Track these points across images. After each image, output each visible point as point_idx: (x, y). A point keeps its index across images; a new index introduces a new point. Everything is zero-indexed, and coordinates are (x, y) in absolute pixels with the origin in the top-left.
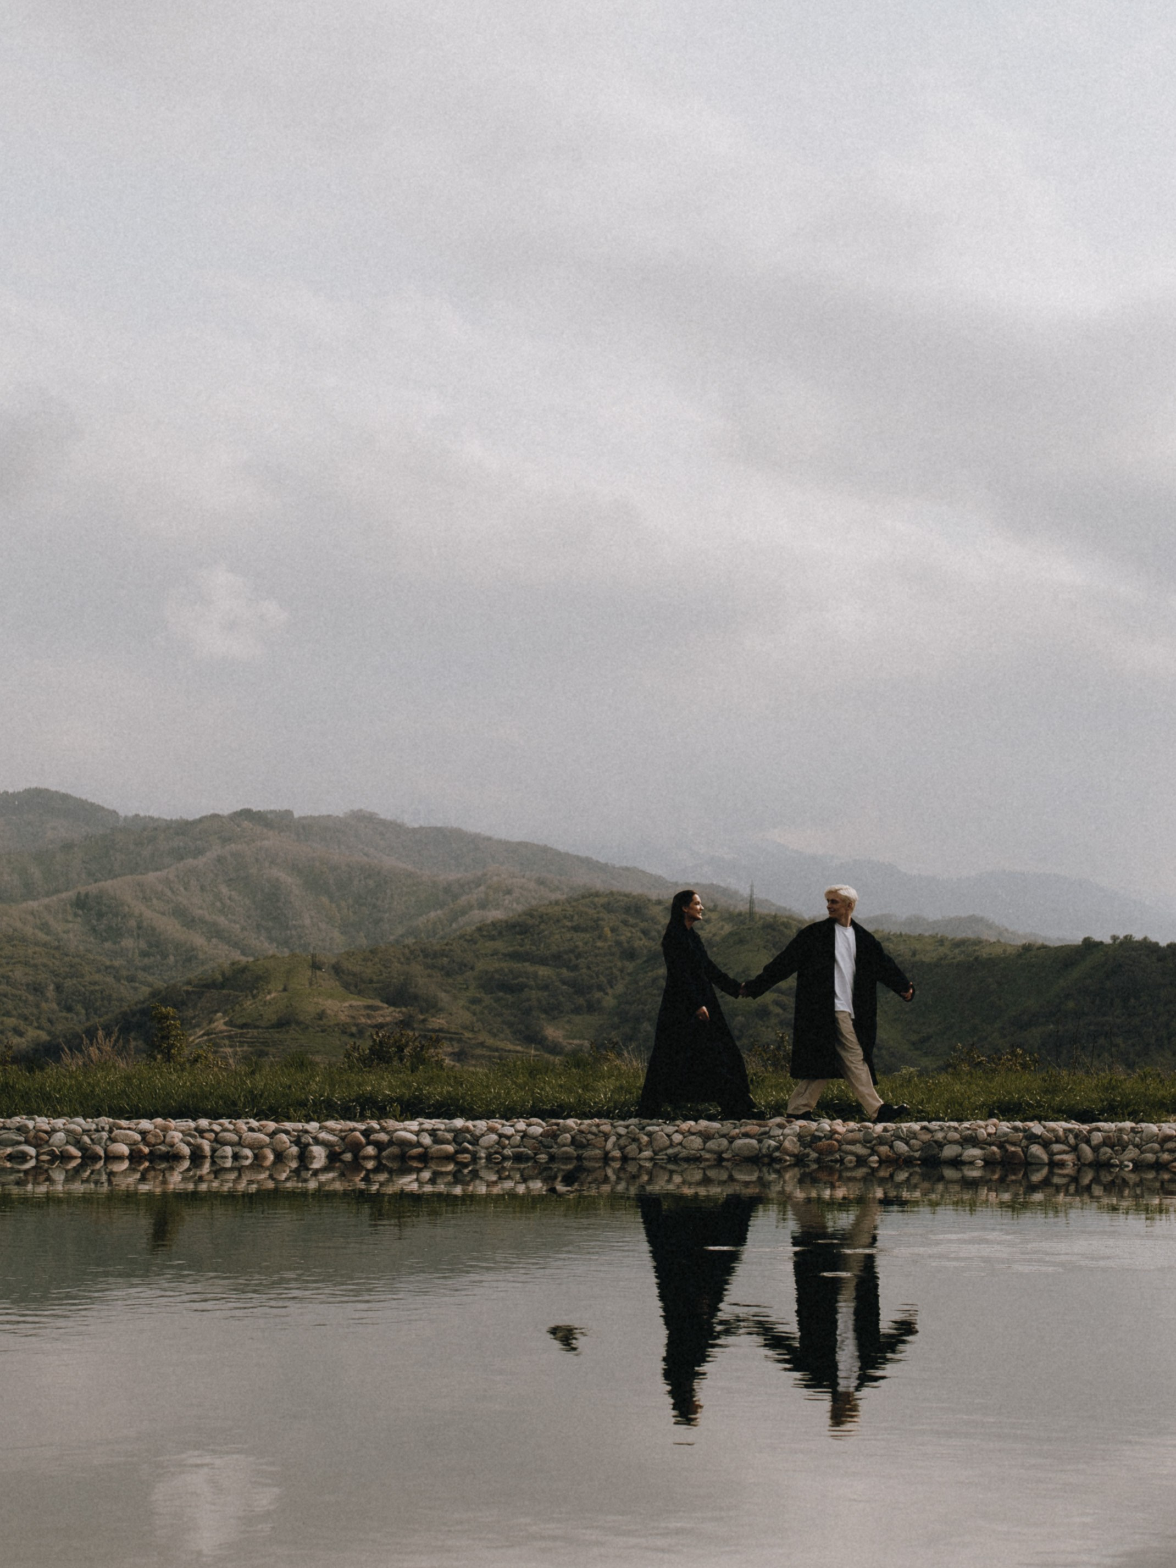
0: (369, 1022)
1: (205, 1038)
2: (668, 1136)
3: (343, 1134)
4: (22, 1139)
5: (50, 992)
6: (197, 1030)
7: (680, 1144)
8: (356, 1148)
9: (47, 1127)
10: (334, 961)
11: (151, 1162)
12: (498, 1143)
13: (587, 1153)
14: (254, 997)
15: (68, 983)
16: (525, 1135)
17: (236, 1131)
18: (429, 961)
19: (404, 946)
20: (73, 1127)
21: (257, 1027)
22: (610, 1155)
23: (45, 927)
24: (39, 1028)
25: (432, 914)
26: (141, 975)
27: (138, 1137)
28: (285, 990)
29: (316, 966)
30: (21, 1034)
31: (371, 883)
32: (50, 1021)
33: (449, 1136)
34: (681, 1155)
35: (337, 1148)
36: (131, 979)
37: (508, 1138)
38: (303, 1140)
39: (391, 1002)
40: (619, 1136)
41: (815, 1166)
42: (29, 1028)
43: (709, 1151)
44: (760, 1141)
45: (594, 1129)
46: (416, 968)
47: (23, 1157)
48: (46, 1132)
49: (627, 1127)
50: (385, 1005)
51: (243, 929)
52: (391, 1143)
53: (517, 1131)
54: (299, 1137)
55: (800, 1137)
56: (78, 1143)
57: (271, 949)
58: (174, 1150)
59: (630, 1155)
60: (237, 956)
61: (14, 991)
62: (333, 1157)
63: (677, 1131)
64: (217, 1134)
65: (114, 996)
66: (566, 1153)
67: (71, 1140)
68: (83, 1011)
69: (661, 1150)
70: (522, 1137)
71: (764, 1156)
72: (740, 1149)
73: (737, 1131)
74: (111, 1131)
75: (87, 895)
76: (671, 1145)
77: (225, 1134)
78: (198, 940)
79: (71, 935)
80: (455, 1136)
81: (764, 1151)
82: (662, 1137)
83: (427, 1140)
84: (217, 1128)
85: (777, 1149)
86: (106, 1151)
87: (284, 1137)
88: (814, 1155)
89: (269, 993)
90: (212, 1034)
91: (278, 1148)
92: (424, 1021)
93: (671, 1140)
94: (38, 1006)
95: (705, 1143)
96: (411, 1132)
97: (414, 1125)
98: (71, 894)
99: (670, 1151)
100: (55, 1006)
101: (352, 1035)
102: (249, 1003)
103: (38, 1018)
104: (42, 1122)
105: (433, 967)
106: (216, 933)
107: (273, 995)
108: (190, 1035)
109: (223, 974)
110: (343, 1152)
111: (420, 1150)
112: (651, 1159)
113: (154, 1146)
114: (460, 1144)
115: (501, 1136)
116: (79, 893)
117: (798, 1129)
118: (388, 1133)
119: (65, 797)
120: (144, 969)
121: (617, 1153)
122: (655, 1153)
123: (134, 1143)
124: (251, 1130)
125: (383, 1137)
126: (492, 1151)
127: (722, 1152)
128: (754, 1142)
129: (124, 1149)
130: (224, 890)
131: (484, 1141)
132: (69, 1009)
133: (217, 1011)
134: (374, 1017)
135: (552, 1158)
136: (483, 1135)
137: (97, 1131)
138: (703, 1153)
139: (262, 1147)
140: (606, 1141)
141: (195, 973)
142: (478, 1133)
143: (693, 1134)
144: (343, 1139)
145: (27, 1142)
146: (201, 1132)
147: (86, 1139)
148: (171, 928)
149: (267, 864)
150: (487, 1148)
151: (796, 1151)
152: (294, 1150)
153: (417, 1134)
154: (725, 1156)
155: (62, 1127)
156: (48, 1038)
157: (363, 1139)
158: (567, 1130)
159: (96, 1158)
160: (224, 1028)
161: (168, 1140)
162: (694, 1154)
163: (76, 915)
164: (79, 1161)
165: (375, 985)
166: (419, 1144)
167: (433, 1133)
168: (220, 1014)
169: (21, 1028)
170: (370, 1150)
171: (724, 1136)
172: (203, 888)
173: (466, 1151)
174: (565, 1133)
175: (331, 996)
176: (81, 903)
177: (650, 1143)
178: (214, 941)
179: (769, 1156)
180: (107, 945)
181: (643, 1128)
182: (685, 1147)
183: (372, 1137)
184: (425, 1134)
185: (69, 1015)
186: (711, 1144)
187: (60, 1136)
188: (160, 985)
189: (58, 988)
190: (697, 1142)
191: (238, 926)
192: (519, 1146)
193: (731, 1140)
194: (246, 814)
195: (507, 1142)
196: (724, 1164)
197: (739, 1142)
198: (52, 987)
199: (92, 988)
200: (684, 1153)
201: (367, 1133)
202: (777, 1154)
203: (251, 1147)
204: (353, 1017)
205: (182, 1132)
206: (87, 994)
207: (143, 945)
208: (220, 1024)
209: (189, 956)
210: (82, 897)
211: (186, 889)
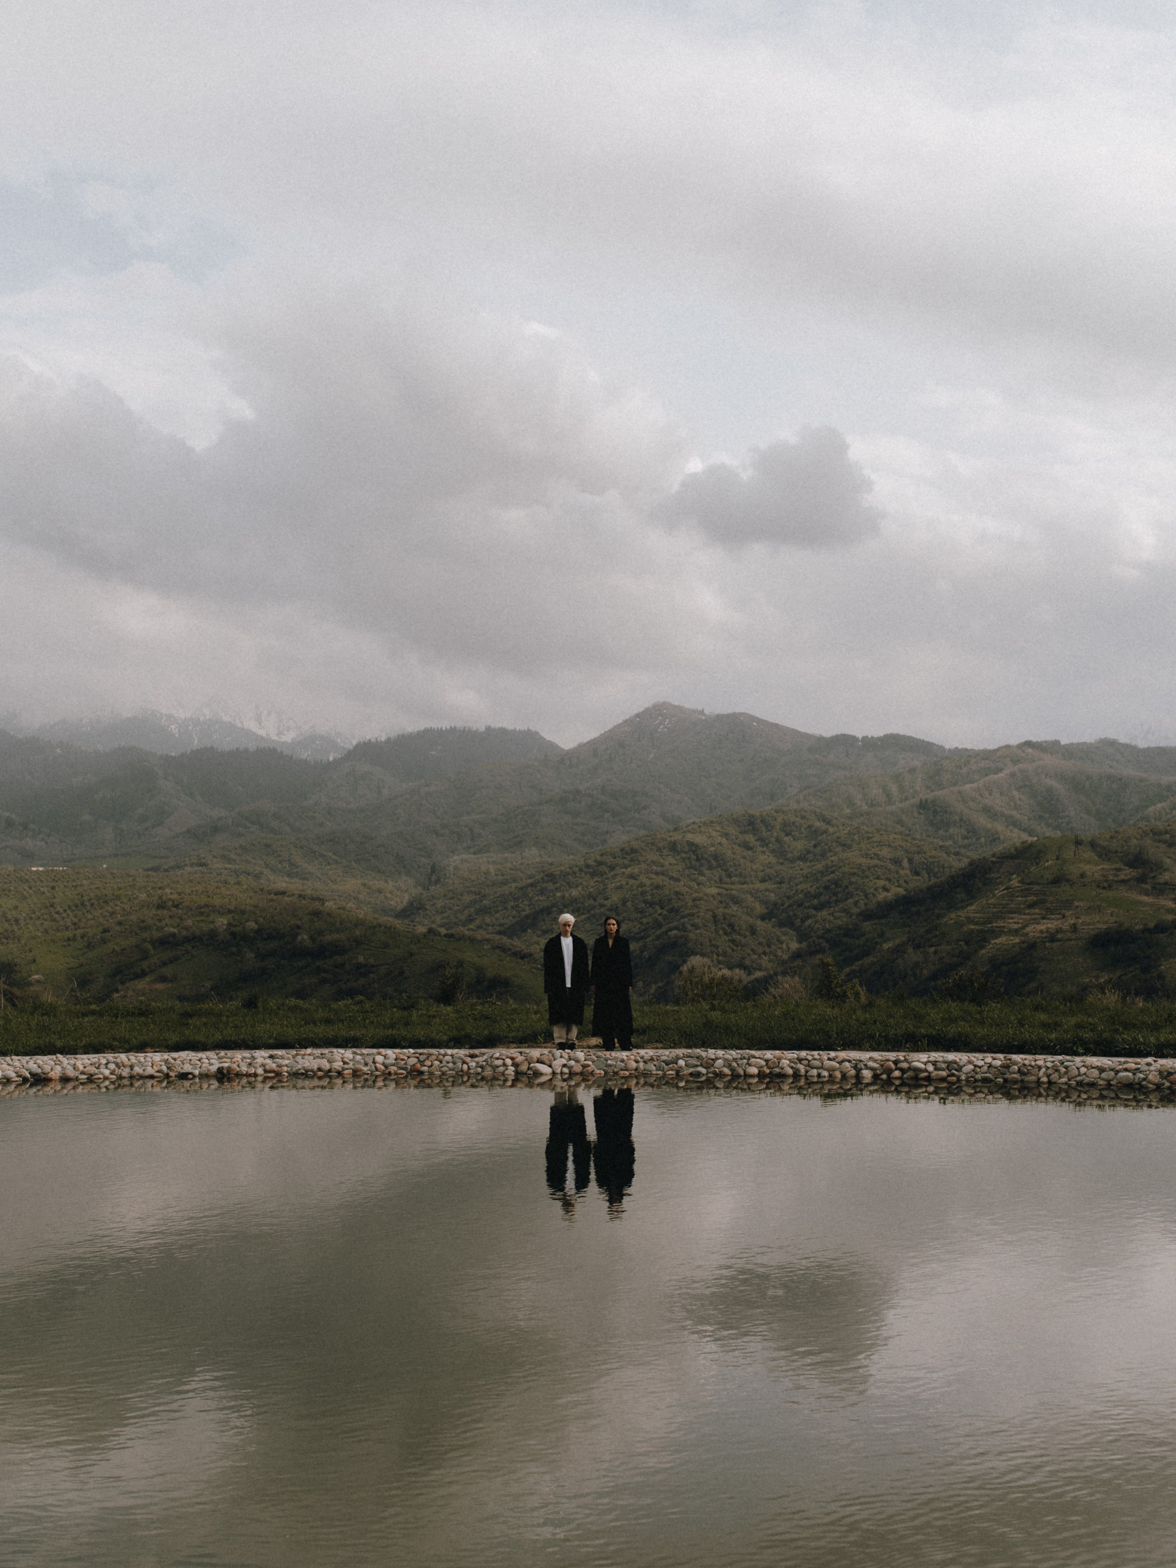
0: (1116, 879)
1: (1005, 891)
2: (1078, 1069)
3: (882, 1063)
4: (699, 1063)
5: (905, 863)
6: (1000, 886)
7: (1085, 1074)
8: (889, 1071)
9: (713, 1057)
10: (1089, 839)
11: (771, 1078)
12: (973, 1071)
13: (1026, 1079)
14: (1037, 864)
15: (917, 858)
16: (990, 1066)
17: (821, 1060)
18: (1157, 837)
19: (1139, 828)
20: (727, 1056)
21: (1038, 884)
22: (1041, 1080)
23: (900, 822)
24: (898, 886)
25: (1159, 805)
26: (963, 851)
27: (763, 1063)
28: (1057, 859)
29: (1078, 843)
30: (887, 890)
31: (1115, 786)
32: (905, 882)
33: (944, 1066)
34: (1085, 1082)
35: (878, 1071)
36: (957, 854)
37: (980, 1067)
38: (858, 1066)
39: (1131, 865)
40: (1047, 1068)
41: (1167, 1092)
42: (892, 887)
43: (1103, 1079)
44: (1134, 1074)
45: (1033, 1063)
46: (1148, 841)
47: (699, 1074)
48: (712, 1060)
49: (1053, 1062)
50: (1127, 868)
51: (1029, 819)
52: (909, 1069)
53: (985, 1063)
54: (856, 1064)
55: (1160, 1072)
56: (729, 1066)
57: (1049, 833)
58: (783, 1072)
59: (1053, 1081)
60: (1025, 837)
61: (882, 864)
62: (876, 1077)
63: (1083, 1066)
64: (809, 1061)
65: (946, 865)
66: (1015, 1078)
67: (727, 1065)
68: (927, 875)
69: (1073, 1078)
70: (989, 1067)
71: (1136, 1084)
72: (1121, 1078)
73: (1121, 1067)
74: (749, 1059)
75: (926, 800)
76: (1079, 1075)
77: (814, 1061)
78: (999, 827)
79: (917, 826)
80: (948, 1066)
81: (1136, 1080)
82: (1073, 1069)
83: (930, 1068)
84: (810, 1058)
85: (1144, 1079)
86: (745, 1071)
87: (847, 1064)
88: (1167, 1084)
89: (1047, 861)
90: (1010, 888)
91: (843, 1070)
92: (1153, 878)
93: (1079, 1071)
94: (897, 872)
95: (1100, 1074)
96: (922, 1062)
97: (924, 1057)
98: (916, 800)
99: (1079, 1078)
100: (908, 872)
101: (1104, 888)
102: (1034, 868)
103: (898, 881)
104: (711, 1053)
105: (1160, 841)
106: (1014, 823)
107: (1050, 862)
108: (996, 890)
109: (1016, 849)
110: (882, 1074)
111: (926, 1074)
112: (1066, 1083)
113: (772, 1068)
114: (950, 1071)
115: (975, 1066)
116: (921, 800)
117: (1159, 1066)
118: (908, 1062)
119: (910, 738)
120: (965, 847)
121: (1045, 1079)
122: (1069, 1080)
123: (760, 1067)
124: (829, 1059)
125: (905, 1065)
126: (970, 1075)
127: (1111, 1080)
128: (1130, 1074)
129: (754, 1070)
130: (1015, 793)
131: (965, 1069)
132: (917, 873)
133: (1013, 874)
134: (1118, 875)
135: (1006, 1080)
136: (964, 1065)
137: (741, 1059)
138: (1098, 1080)
139: (834, 1070)
140: (1039, 1071)
141: (999, 848)
142: (961, 1064)
143: (1093, 1068)
144: (882, 1066)
145: (701, 1065)
146: (800, 1060)
147: (735, 1064)
148: (982, 821)
149: (1044, 777)
150: (967, 1074)
151: (1156, 1081)
152: (853, 1072)
153: (925, 1064)
154: (1111, 1082)
155: (721, 1056)
156: (905, 893)
157: (893, 1066)
158: (1015, 1063)
159: (739, 1076)
160: (1018, 885)
161: (780, 1065)
162: (1092, 1081)
163: (920, 813)
164: (729, 1078)
165: (1119, 855)
166: (926, 1070)
167: (934, 1063)
168: (1015, 876)
169: (887, 887)
170: (897, 1073)
171: (1112, 1070)
172: (1001, 794)
173: (953, 1075)
174: (1014, 1065)
175: (1089, 862)
176: (923, 806)
177: (1066, 1073)
178: (1011, 827)
179: (1139, 1084)
180: (941, 832)
181: (1063, 1063)
182: (1087, 1076)
183: (898, 1066)
184: (930, 1064)
185: (918, 878)
186: (1103, 1075)
187: (719, 1062)
188: (976, 857)
189: (910, 861)
190: (1096, 1073)
191: (1026, 817)
192: (986, 1073)
193: (1117, 1072)
194: (1028, 744)
195: (979, 1070)
196: (1112, 1087)
197: (1121, 1074)
198: (906, 860)
199: (931, 860)
200: (1087, 1080)
201: (896, 1062)
202: (1144, 1083)
203: (828, 1070)
204: (1104, 876)
205: (790, 1060)
206: (929, 864)
207: (964, 832)
208: (1015, 882)
209: (994, 839)
210: (923, 801)
211: (990, 794)
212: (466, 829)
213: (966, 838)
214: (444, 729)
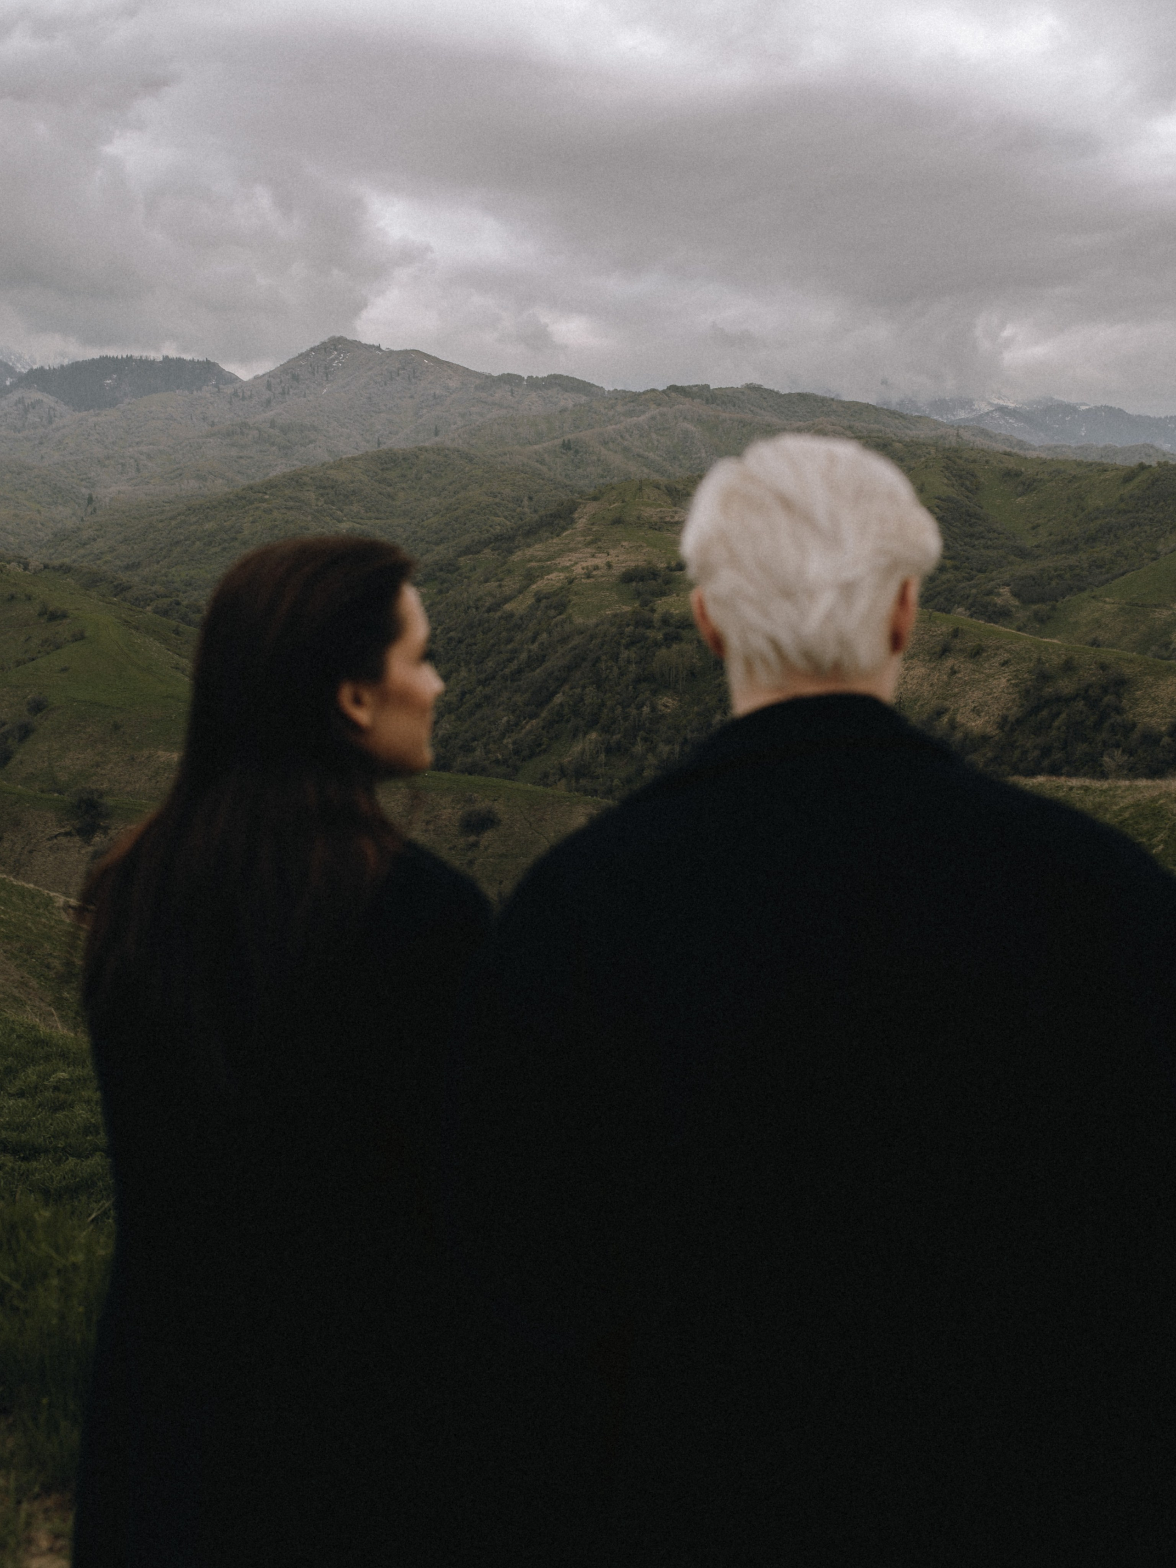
1: (571, 531)
15: (539, 496)
21: (599, 525)
23: (542, 461)
51: (664, 460)
61: (503, 502)
79: (558, 466)
90: (575, 528)
98: (561, 441)
101: (655, 529)
106: (648, 464)
130: (654, 435)
148: (618, 462)
149: (681, 420)
163: (562, 452)
172: (641, 436)
175: (652, 505)
176: (567, 446)
178: (643, 467)
191: (661, 458)
194: (674, 388)
207: (600, 471)
210: (566, 442)
211: (631, 436)
212: (132, 461)
213: (602, 476)
214: (120, 357)
